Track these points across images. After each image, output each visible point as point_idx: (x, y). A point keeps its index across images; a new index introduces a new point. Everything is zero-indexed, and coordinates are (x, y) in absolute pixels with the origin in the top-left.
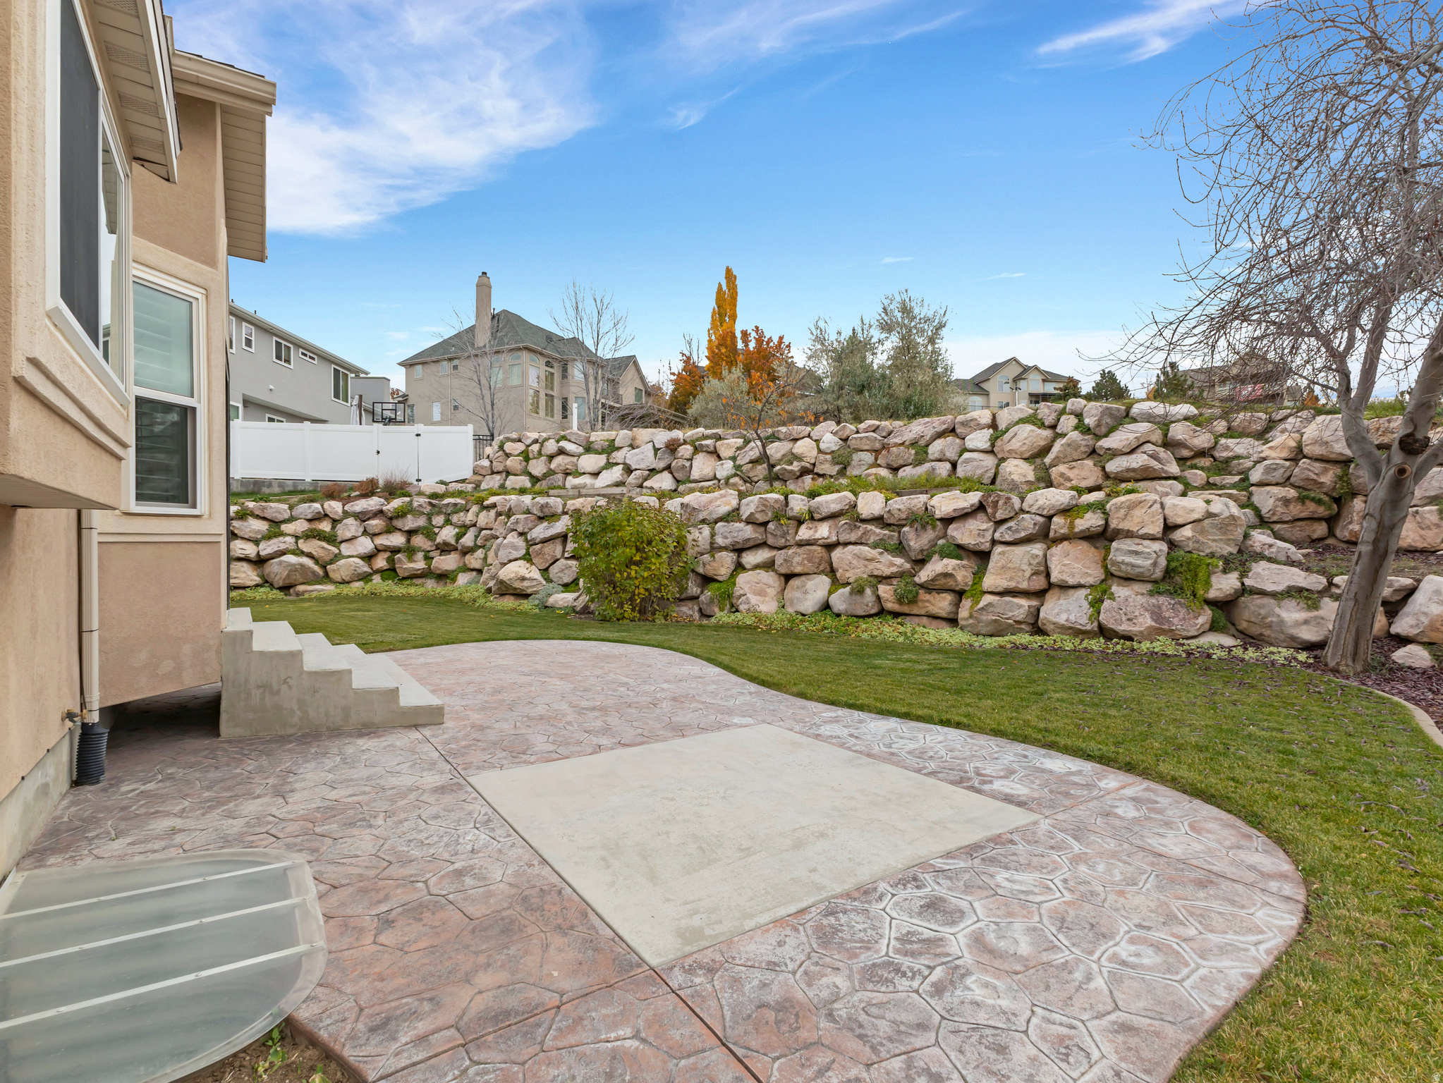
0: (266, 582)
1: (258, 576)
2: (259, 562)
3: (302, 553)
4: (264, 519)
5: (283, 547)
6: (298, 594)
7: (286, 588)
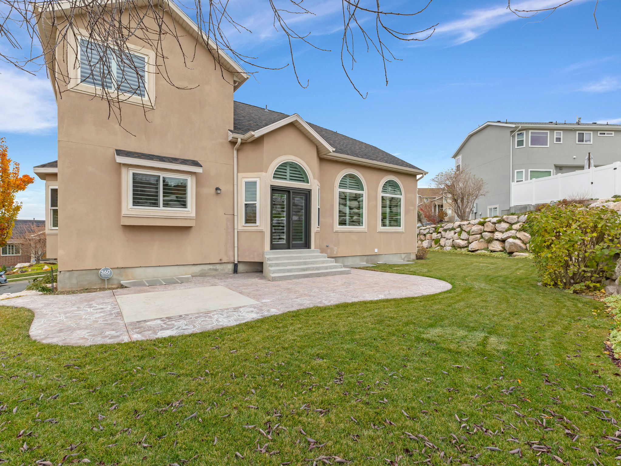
0: (504, 250)
1: (502, 247)
2: (503, 241)
3: (517, 238)
4: (508, 222)
5: (510, 235)
6: (515, 256)
7: (511, 253)
